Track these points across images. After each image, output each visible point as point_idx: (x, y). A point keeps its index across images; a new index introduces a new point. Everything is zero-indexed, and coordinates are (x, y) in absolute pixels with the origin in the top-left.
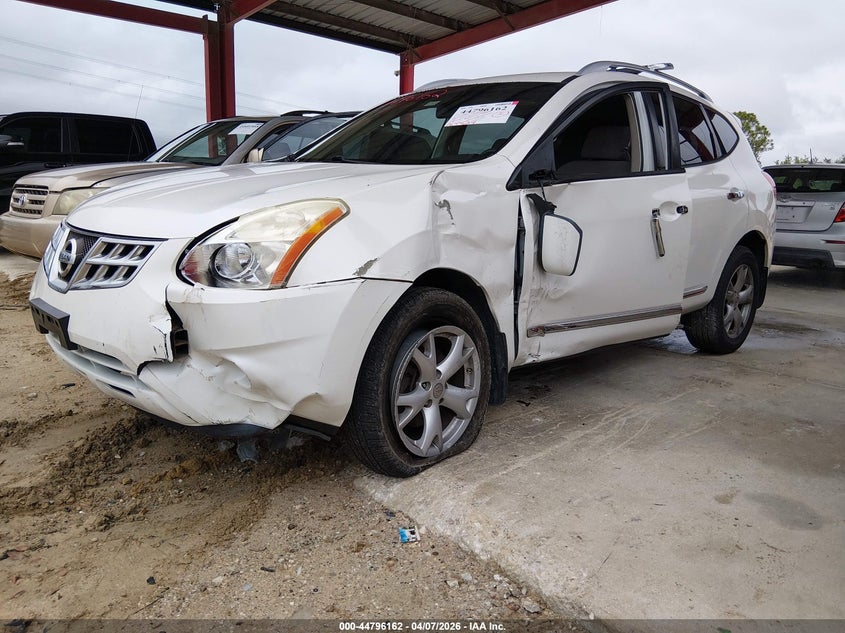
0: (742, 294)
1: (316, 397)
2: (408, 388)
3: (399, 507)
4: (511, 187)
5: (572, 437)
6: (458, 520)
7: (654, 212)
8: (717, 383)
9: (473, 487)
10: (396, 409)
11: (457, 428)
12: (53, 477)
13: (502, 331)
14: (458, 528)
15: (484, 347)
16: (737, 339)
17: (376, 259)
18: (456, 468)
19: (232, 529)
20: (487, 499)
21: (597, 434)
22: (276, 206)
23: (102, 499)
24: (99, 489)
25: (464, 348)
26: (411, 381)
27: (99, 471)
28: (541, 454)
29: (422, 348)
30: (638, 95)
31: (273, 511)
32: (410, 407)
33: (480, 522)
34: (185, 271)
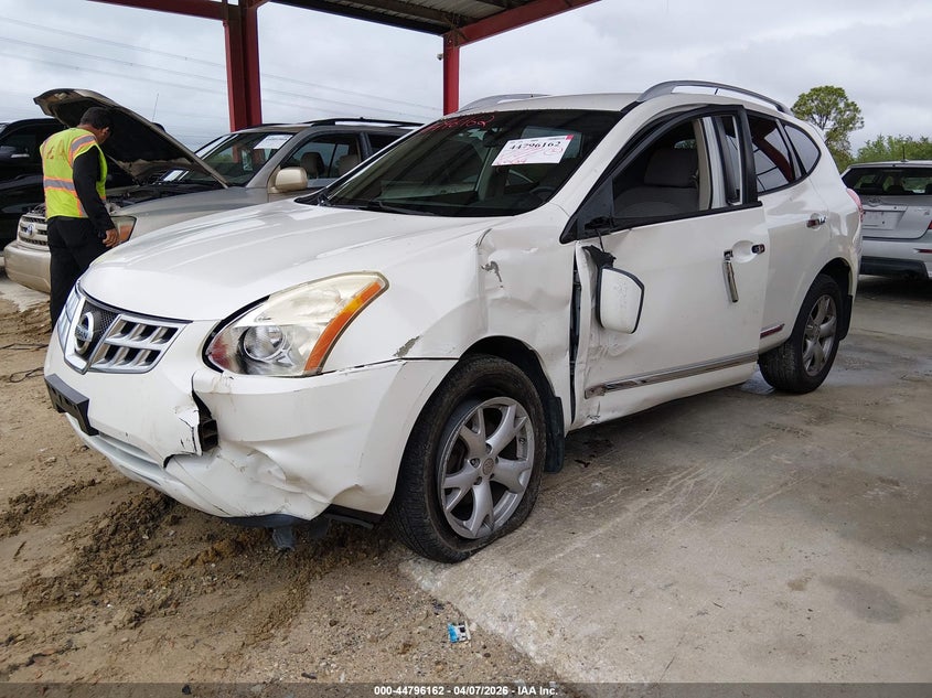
0: (823, 326)
1: (357, 488)
2: (455, 467)
3: (448, 598)
4: (564, 239)
5: (635, 506)
6: (511, 617)
7: (726, 253)
8: (794, 431)
9: (527, 575)
10: (443, 492)
11: (509, 502)
12: (78, 565)
13: (557, 395)
14: (511, 626)
15: (538, 413)
16: (818, 376)
17: (418, 338)
18: (509, 549)
19: (270, 625)
20: (542, 590)
21: (662, 503)
22: (310, 283)
23: (131, 589)
24: (127, 576)
25: (516, 418)
26: (458, 458)
27: (126, 554)
28: (601, 531)
29: (470, 425)
30: (708, 121)
31: (312, 603)
32: (458, 489)
33: (535, 619)
34: (212, 355)
